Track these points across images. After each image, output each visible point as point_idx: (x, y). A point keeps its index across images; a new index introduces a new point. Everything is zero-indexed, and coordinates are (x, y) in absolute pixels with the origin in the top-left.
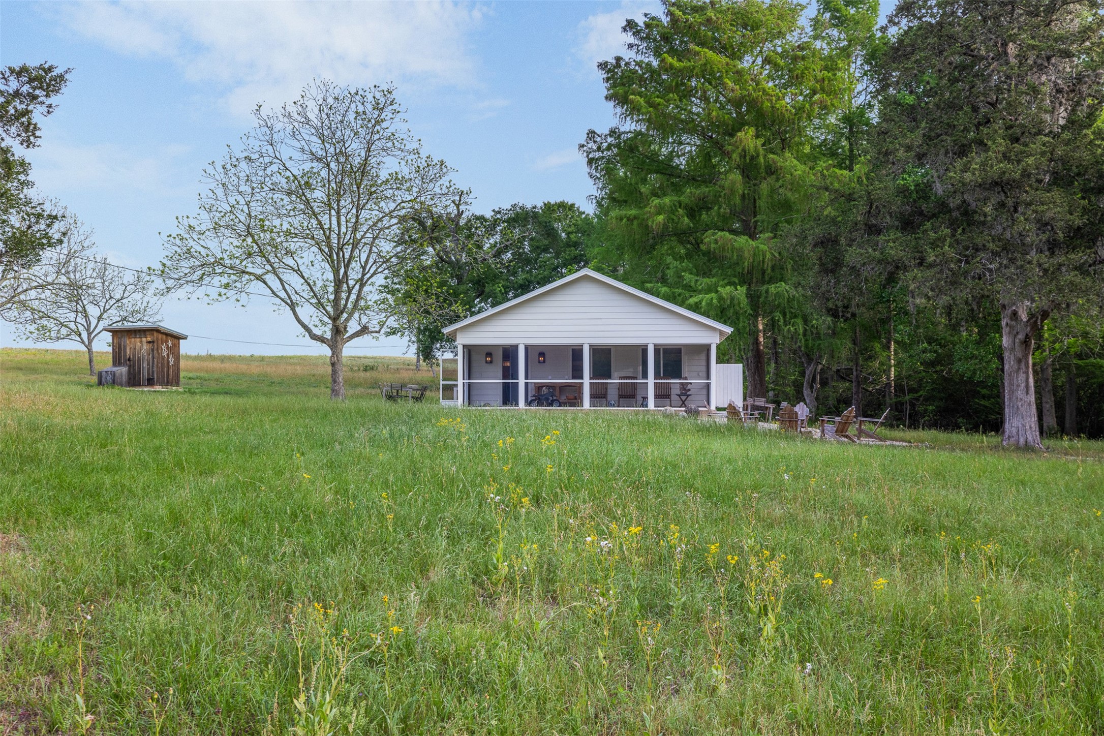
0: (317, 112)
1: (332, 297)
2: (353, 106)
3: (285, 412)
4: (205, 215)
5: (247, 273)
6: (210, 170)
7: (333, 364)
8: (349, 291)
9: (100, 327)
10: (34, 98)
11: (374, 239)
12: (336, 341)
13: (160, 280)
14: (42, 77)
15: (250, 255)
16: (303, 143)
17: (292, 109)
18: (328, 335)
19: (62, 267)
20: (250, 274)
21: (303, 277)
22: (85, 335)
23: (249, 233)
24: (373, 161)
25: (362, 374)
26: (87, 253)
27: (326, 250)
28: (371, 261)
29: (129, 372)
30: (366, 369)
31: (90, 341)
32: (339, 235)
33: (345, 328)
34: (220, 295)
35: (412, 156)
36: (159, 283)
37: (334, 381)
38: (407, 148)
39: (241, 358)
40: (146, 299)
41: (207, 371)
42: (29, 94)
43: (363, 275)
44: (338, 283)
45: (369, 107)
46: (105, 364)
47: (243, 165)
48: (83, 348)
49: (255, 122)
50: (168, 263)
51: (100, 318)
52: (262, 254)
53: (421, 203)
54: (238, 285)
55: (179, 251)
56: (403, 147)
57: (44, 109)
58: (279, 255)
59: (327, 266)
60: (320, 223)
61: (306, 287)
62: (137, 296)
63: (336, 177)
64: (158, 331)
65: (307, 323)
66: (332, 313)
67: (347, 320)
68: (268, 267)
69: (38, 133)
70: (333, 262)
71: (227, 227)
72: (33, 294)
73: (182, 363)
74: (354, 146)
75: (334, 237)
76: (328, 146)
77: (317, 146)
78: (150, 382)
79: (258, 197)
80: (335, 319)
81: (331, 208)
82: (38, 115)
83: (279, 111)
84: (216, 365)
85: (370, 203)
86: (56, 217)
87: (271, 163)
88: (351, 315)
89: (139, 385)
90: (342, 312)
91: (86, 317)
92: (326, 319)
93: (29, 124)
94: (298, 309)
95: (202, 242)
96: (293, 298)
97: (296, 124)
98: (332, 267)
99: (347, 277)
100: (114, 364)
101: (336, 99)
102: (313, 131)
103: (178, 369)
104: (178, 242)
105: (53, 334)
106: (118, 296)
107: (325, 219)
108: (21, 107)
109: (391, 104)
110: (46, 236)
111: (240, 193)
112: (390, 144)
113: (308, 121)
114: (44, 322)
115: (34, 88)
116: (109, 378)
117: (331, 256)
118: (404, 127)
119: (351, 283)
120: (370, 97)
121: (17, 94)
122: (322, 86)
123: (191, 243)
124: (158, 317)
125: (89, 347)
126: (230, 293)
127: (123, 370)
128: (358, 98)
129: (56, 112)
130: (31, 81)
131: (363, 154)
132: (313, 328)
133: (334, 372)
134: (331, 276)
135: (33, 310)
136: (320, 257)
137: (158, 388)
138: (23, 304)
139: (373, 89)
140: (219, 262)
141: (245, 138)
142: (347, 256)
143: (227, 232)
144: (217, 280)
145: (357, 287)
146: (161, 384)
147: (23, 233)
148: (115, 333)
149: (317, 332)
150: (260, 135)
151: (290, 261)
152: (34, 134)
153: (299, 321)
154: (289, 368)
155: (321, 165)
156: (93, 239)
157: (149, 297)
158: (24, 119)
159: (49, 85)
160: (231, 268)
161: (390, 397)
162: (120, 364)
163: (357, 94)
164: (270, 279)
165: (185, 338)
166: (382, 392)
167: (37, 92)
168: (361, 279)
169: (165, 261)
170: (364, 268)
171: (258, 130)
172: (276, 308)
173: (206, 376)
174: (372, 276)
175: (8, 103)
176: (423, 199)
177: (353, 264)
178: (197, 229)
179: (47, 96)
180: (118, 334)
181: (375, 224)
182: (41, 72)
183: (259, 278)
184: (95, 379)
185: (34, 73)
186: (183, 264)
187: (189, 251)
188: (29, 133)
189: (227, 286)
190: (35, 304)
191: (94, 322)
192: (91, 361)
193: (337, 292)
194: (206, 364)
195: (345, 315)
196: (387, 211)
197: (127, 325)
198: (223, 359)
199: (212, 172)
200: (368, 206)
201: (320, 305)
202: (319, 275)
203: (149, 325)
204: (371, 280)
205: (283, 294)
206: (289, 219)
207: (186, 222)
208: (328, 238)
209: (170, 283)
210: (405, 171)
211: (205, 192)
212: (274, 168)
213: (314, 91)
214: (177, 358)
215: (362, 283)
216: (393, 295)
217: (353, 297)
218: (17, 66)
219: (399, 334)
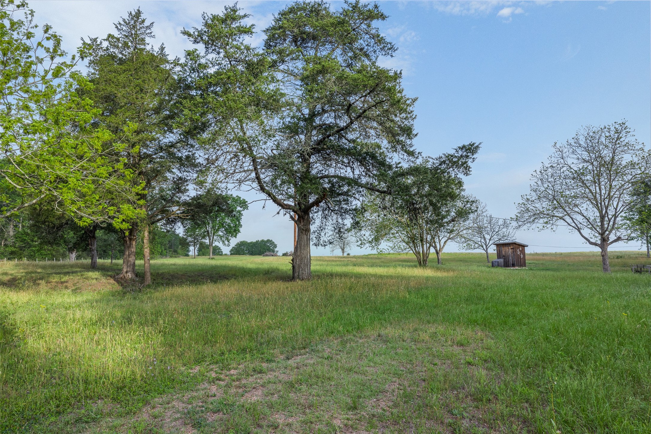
0: (584, 140)
1: (599, 224)
2: (603, 134)
3: (583, 279)
4: (534, 194)
5: (556, 216)
6: (534, 174)
7: (603, 256)
8: (609, 221)
9: (490, 244)
10: (467, 157)
11: (621, 195)
12: (604, 245)
13: (516, 223)
14: (471, 148)
15: (556, 208)
16: (578, 155)
17: (572, 142)
18: (599, 242)
19: (475, 221)
20: (557, 217)
21: (583, 216)
22: (485, 247)
23: (555, 199)
24: (616, 158)
25: (616, 260)
26: (484, 214)
27: (594, 202)
28: (620, 205)
29: (504, 261)
30: (618, 257)
31: (487, 249)
32: (601, 195)
33: (608, 238)
34: (544, 227)
35: (640, 152)
36: (514, 224)
37: (604, 264)
38: (636, 148)
39: (551, 254)
40: (508, 231)
41: (537, 260)
42: (466, 155)
43: (616, 212)
44: (602, 218)
45: (612, 133)
46: (495, 258)
47: (550, 170)
48: (484, 252)
49: (554, 150)
50: (519, 215)
51: (490, 240)
52: (562, 207)
53: (647, 174)
54: (551, 222)
55: (523, 209)
56: (633, 148)
57: (471, 160)
58: (571, 207)
59: (595, 210)
60: (590, 191)
61: (585, 220)
62: (504, 230)
63: (596, 168)
64: (515, 244)
65: (587, 237)
66: (600, 231)
67: (609, 234)
68: (565, 213)
69: (470, 170)
70: (598, 208)
71: (544, 197)
72: (465, 232)
73: (526, 257)
74: (605, 152)
75: (598, 196)
76: (591, 155)
77: (585, 155)
78: (513, 265)
79: (558, 182)
80: (602, 234)
81: (595, 183)
82: (470, 164)
83: (565, 143)
84: (541, 257)
85: (617, 177)
86: (474, 202)
87: (563, 167)
88: (610, 232)
89: (509, 267)
90: (606, 231)
91: (485, 239)
92: (597, 235)
93: (467, 166)
94: (582, 231)
95: (533, 205)
96: (579, 226)
97: (574, 148)
98: (598, 209)
99: (608, 214)
100: (498, 258)
101: (594, 132)
102: (583, 149)
103: (525, 260)
104: (523, 206)
105: (472, 247)
106: (497, 230)
107: (592, 188)
108: (464, 161)
109: (625, 129)
110: (470, 209)
111: (549, 182)
112: (626, 148)
113: (580, 145)
114: (469, 242)
115: (467, 153)
116: (496, 264)
117: (597, 205)
118: (633, 139)
119: (610, 217)
120: (612, 129)
121: (462, 156)
122: (586, 128)
123: (529, 206)
124: (514, 238)
125: (486, 251)
126: (548, 226)
127: (502, 260)
128: (606, 130)
129: (476, 161)
130: (466, 150)
131: (611, 155)
132: (590, 239)
133: (604, 260)
134: (598, 215)
135: (465, 238)
136: (591, 206)
137: (517, 268)
138: (461, 236)
139: (614, 124)
140: (542, 213)
141: (550, 158)
142: (606, 204)
143: (544, 200)
144: (541, 221)
145: (613, 218)
146: (518, 266)
147: (462, 209)
148: (498, 245)
149: (593, 240)
150: (557, 155)
151: (576, 209)
152: (469, 170)
153: (583, 236)
154: (576, 258)
155: (588, 164)
156: (486, 208)
157: (510, 230)
158: (465, 165)
159: (473, 151)
160: (548, 215)
161: (637, 271)
162: (500, 258)
163: (605, 128)
164: (567, 218)
165: (527, 246)
166: (632, 269)
167: (469, 154)
168: (615, 214)
169: (517, 214)
170: (616, 209)
171: (556, 154)
172: (570, 231)
173: (537, 262)
174: (621, 212)
175: (459, 160)
176: (647, 172)
177: (610, 208)
178: (531, 199)
179: (473, 155)
180: (499, 246)
181: (620, 188)
182: (470, 146)
183: (561, 218)
184: (490, 264)
185: (467, 147)
186: (525, 215)
187: (527, 209)
188: (467, 170)
189: (546, 223)
190: (465, 236)
191: (488, 241)
192: (488, 257)
193: (602, 221)
194: (536, 257)
195: (607, 232)
196: (627, 180)
197: (501, 242)
198: (543, 255)
199: (536, 175)
200: (616, 180)
201: (593, 228)
202: (592, 214)
203: (510, 241)
204: (621, 214)
205: (573, 225)
206: (574, 190)
207: (525, 197)
208: (595, 197)
209: (520, 223)
210: (636, 160)
211: (533, 183)
212: (565, 169)
213: (582, 132)
214: (524, 254)
215: (615, 216)
216: (630, 221)
217: (611, 223)
218: (461, 145)
219: (636, 240)
